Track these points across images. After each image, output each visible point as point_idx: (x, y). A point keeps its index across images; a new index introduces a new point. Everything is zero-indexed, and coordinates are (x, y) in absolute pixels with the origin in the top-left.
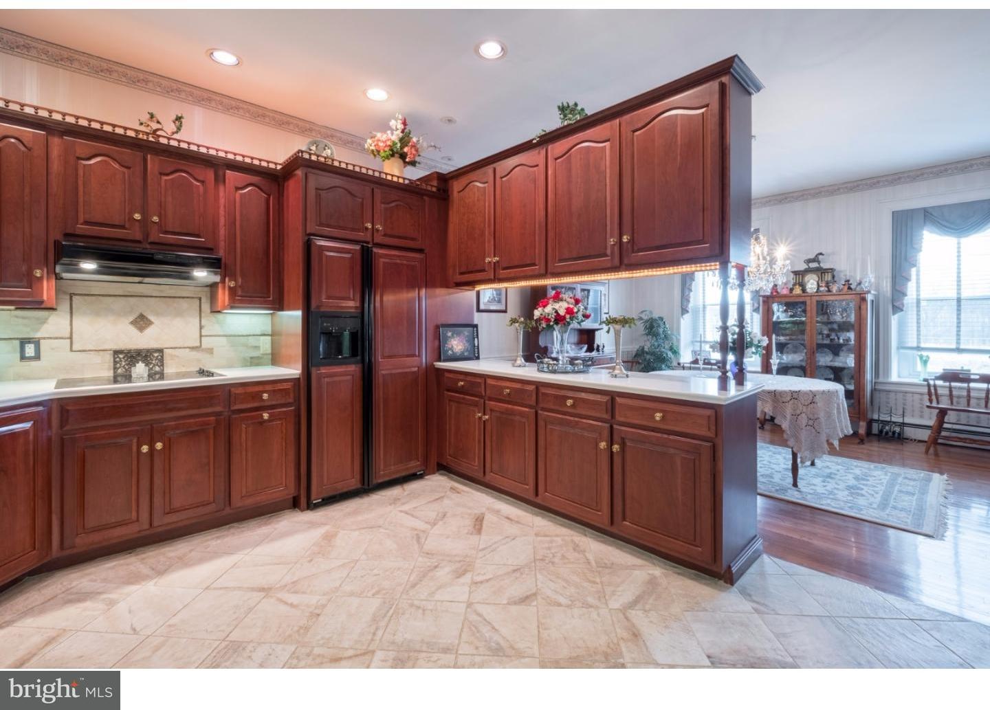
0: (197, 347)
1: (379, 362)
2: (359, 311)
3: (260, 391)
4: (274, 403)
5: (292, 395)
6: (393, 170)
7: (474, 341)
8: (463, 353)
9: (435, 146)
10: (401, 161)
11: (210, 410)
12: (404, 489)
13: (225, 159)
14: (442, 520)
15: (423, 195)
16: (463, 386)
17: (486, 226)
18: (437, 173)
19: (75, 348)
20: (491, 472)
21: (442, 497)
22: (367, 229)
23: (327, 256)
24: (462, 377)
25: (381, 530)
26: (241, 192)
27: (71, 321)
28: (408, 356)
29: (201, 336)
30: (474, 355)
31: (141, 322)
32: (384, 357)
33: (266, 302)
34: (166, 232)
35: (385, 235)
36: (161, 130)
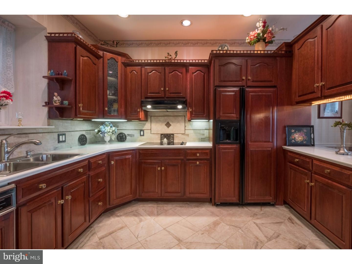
0: (184, 134)
1: (248, 144)
2: (239, 119)
3: (196, 153)
4: (202, 158)
5: (209, 155)
6: (259, 48)
7: (311, 135)
8: (302, 142)
9: (283, 29)
10: (264, 43)
11: (179, 158)
12: (261, 210)
13: (189, 63)
14: (275, 239)
15: (276, 57)
16: (298, 161)
17: (316, 64)
18: (285, 43)
19: (152, 133)
20: (315, 219)
21: (281, 222)
22: (243, 80)
23: (223, 95)
24: (297, 156)
25: (240, 231)
26: (194, 74)
27: (151, 124)
28: (265, 142)
29: (185, 130)
30: (310, 143)
31: (168, 125)
32: (251, 142)
33: (203, 117)
34: (171, 93)
35: (253, 81)
36: (172, 58)
